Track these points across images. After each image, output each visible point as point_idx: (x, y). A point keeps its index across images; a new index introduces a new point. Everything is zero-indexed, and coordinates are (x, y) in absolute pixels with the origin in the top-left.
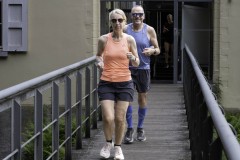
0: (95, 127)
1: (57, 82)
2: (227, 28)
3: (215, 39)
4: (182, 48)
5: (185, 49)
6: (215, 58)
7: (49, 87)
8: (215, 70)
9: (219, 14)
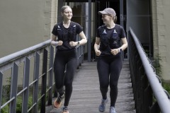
0: (50, 103)
1: (17, 63)
2: (163, 14)
3: (154, 23)
4: (127, 31)
5: (129, 32)
6: (155, 39)
7: (10, 67)
8: (155, 48)
9: (156, 3)
